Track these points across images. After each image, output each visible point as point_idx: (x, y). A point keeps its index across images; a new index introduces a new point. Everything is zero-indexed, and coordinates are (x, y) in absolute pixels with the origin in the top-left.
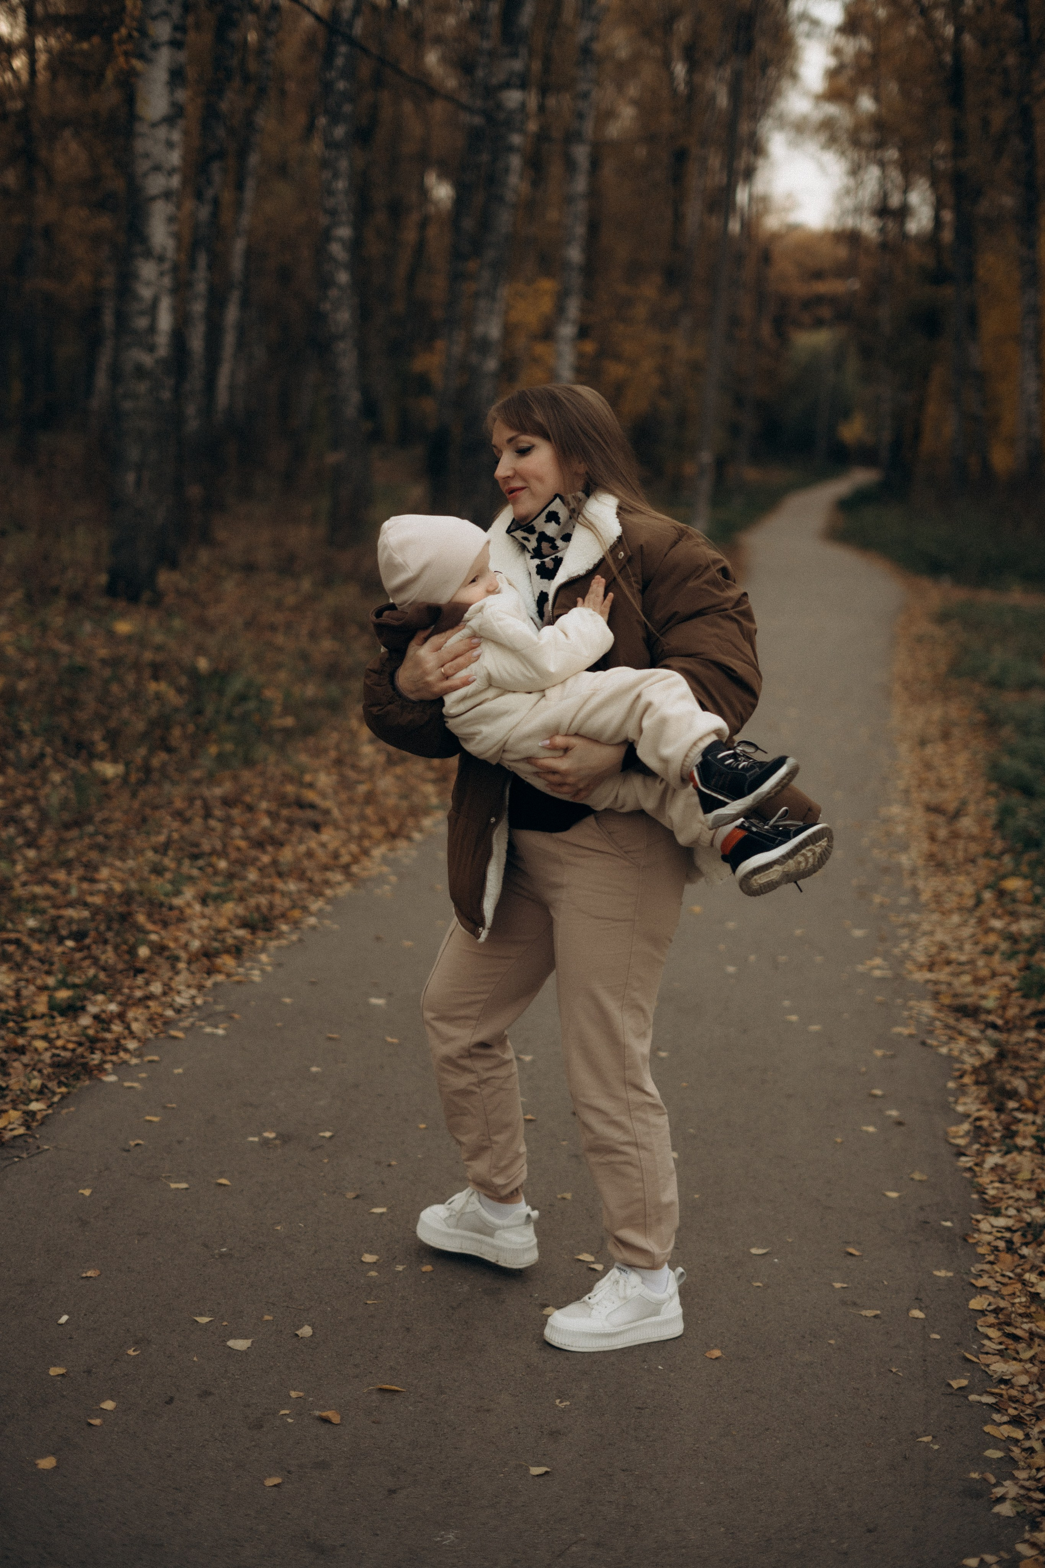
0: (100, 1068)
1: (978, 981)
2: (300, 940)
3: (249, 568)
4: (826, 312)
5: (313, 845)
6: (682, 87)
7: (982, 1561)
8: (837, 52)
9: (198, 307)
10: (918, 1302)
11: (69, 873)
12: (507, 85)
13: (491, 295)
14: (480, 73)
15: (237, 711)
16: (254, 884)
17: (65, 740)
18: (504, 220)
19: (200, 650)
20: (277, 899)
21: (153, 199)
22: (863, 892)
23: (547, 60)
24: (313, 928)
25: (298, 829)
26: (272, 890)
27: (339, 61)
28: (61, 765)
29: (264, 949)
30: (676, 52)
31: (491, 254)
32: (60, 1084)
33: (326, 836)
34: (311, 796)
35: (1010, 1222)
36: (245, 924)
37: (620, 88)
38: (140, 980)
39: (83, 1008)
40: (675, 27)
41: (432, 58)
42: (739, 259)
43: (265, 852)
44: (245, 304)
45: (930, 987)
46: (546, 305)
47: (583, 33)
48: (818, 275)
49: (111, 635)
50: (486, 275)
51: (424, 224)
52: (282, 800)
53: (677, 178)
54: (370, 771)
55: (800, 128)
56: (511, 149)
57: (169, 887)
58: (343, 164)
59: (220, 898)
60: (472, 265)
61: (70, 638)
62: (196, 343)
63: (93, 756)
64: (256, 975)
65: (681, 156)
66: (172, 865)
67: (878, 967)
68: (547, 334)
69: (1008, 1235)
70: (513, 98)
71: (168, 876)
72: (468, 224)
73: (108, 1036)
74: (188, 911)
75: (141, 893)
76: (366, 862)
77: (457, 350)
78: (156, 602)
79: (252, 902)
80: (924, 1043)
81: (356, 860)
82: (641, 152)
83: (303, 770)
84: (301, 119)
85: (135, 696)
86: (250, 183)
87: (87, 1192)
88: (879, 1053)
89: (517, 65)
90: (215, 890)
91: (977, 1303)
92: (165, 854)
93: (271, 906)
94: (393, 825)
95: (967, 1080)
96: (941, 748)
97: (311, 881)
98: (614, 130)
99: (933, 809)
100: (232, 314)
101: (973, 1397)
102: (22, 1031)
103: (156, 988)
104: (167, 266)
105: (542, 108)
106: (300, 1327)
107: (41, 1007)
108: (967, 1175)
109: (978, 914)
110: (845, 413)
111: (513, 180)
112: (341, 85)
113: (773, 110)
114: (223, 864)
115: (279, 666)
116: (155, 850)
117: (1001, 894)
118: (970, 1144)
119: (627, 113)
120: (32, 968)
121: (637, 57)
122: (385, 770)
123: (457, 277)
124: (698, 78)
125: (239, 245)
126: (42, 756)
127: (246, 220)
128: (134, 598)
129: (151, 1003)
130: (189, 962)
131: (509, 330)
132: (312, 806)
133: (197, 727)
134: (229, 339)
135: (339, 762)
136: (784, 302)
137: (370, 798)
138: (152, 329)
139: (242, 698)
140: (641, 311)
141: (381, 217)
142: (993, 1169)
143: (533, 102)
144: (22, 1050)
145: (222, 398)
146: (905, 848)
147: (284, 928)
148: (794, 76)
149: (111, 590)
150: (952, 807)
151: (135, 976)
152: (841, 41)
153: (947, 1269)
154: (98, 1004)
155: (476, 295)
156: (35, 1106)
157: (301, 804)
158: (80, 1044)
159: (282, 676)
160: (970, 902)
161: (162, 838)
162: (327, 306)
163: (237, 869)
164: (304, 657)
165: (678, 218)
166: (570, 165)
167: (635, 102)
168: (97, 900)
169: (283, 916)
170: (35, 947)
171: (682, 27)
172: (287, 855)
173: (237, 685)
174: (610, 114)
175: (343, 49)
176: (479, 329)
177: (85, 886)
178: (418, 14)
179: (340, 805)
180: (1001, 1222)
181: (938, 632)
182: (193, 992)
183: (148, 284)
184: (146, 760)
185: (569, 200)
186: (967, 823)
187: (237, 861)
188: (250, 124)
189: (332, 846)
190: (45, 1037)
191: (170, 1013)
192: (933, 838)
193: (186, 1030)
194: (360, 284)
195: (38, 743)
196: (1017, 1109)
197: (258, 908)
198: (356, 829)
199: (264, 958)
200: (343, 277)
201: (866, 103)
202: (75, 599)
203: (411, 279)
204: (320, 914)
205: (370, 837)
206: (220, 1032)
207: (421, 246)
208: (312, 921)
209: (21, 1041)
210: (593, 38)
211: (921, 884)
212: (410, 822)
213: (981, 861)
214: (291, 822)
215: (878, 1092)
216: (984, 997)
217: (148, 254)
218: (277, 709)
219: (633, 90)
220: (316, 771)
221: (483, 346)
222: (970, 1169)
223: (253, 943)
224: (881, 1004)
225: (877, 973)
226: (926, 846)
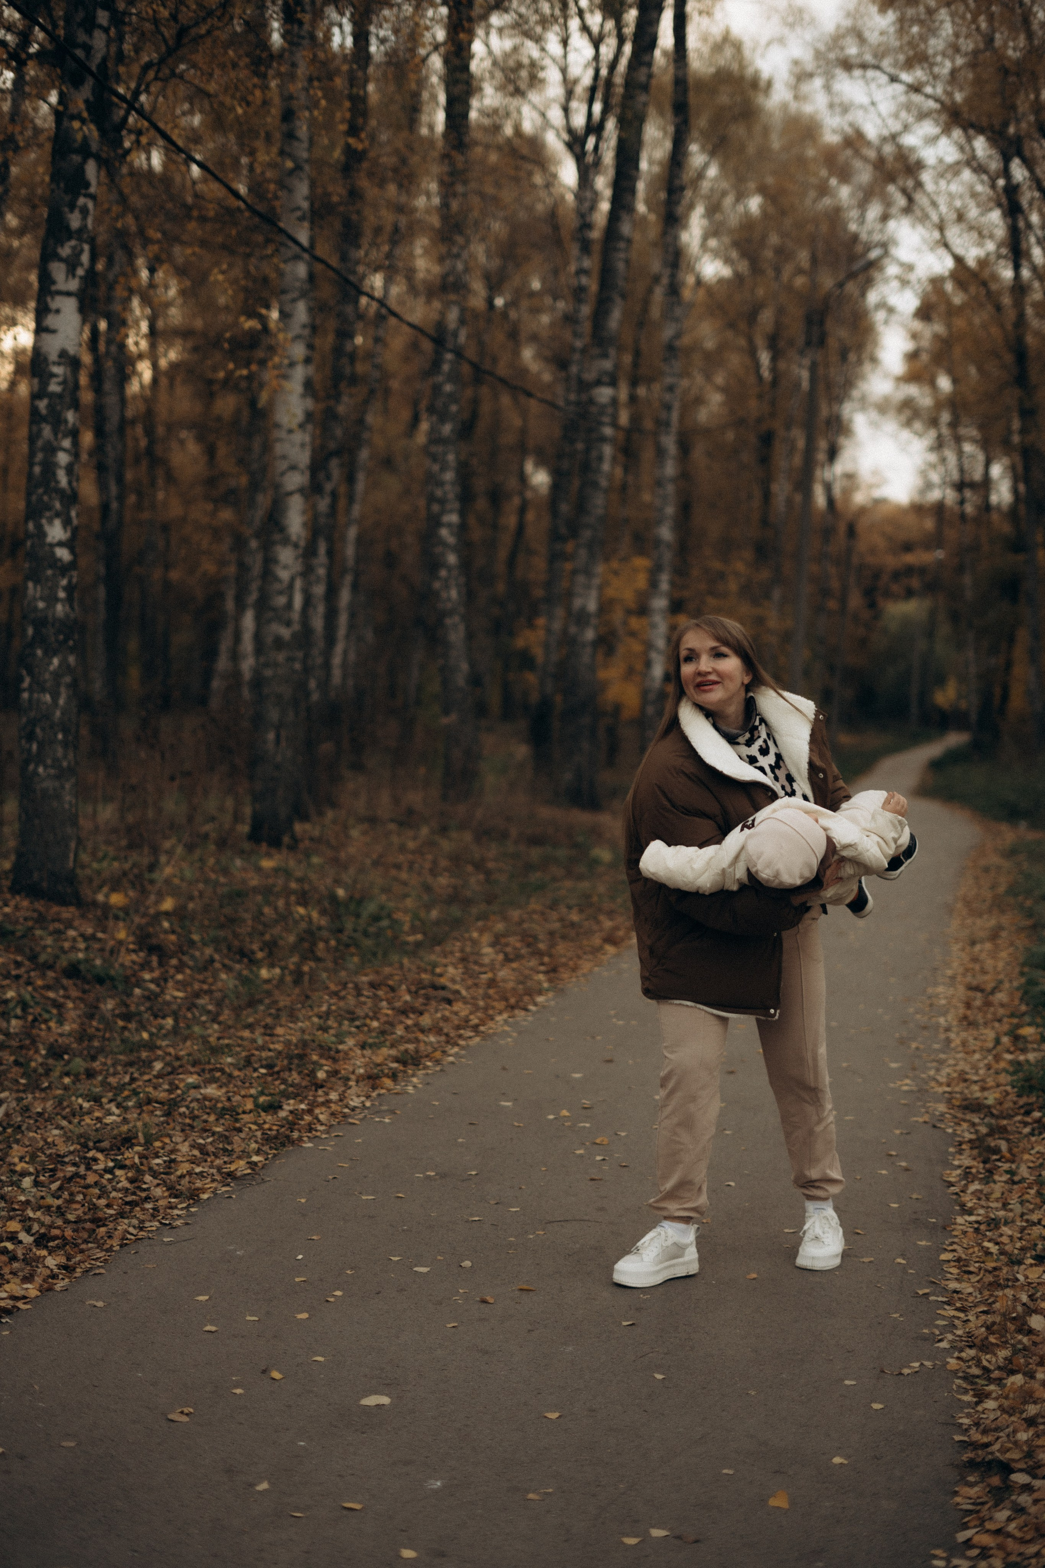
0: (300, 1139)
1: (983, 1089)
2: (441, 1070)
3: (372, 820)
4: (915, 583)
5: (447, 1013)
6: (766, 374)
7: (922, 1364)
8: (914, 336)
9: (319, 590)
10: (903, 1256)
11: (252, 1032)
12: (599, 383)
13: (588, 573)
14: (574, 369)
15: (372, 929)
16: (402, 1037)
17: (229, 948)
18: (598, 502)
19: (337, 882)
20: (422, 1047)
21: (291, 494)
22: (902, 1041)
23: (637, 353)
24: (452, 1063)
25: (433, 1003)
26: (417, 1040)
27: (446, 367)
28: (227, 968)
29: (413, 1076)
30: (760, 342)
31: (587, 534)
32: (271, 1148)
33: (457, 1006)
34: (443, 981)
35: (979, 1218)
36: (397, 1060)
37: (708, 377)
38: (320, 1092)
39: (280, 1107)
40: (759, 318)
41: (528, 354)
42: (828, 533)
43: (408, 1017)
44: (355, 587)
45: (947, 1095)
46: (641, 581)
47: (668, 332)
48: (908, 547)
49: (259, 870)
50: (583, 553)
51: (522, 510)
52: (420, 985)
53: (765, 460)
54: (492, 967)
55: (883, 407)
56: (603, 439)
57: (333, 1039)
58: (451, 457)
59: (374, 1046)
60: (569, 547)
61: (225, 871)
62: (318, 623)
63: (253, 962)
64: (410, 1089)
65: (767, 439)
66: (335, 1025)
67: (907, 1085)
68: (643, 610)
69: (976, 1226)
70: (604, 394)
71: (332, 1032)
72: (564, 508)
73: (302, 1123)
74: (352, 1054)
75: (313, 1041)
76: (491, 1024)
77: (557, 626)
78: (293, 847)
79: (402, 1048)
80: (934, 1126)
81: (483, 1022)
82: (730, 436)
83: (435, 965)
84: (406, 415)
85: (284, 917)
86: (361, 477)
87: (303, 1201)
88: (898, 1132)
89: (607, 365)
90: (370, 1041)
91: (944, 1257)
92: (328, 1019)
93: (417, 1051)
94: (512, 1001)
95: (964, 1147)
96: (988, 946)
97: (447, 1035)
98: (703, 415)
99: (970, 988)
100: (345, 596)
101: (932, 1298)
102: (237, 1120)
103: (334, 1096)
104: (301, 551)
105: (633, 399)
106: (463, 1261)
107: (249, 1105)
108: (954, 1197)
109: (994, 1052)
110: (940, 680)
111: (606, 467)
112: (448, 388)
113: (855, 393)
114: (375, 1024)
115: (406, 896)
116: (320, 1017)
117: (1016, 1038)
118: (960, 1181)
119: (716, 399)
120: (235, 1086)
121: (722, 347)
122: (503, 965)
123: (555, 557)
124: (782, 365)
125: (352, 533)
126: (212, 961)
127: (356, 510)
128: (275, 843)
129: (332, 1105)
130: (357, 1082)
131: (605, 607)
132: (443, 988)
133: (338, 941)
134: (343, 620)
135: (464, 960)
136: (877, 575)
137: (492, 983)
138: (289, 605)
139: (376, 918)
140: (733, 586)
141: (481, 504)
142: (972, 1193)
143: (623, 394)
144: (240, 1130)
145: (337, 674)
146: (945, 1014)
147: (429, 1064)
148: (874, 360)
149: (255, 836)
150: (989, 987)
151: (316, 1090)
152: (917, 325)
153: (927, 1241)
154: (289, 1106)
155: (574, 572)
156: (255, 1158)
157: (435, 987)
158: (282, 1126)
159: (409, 903)
160: (990, 1045)
161: (324, 1008)
162: (437, 585)
163: (387, 1027)
164: (428, 888)
165: (767, 496)
166: (660, 453)
167: (724, 390)
168: (279, 1047)
169: (427, 1056)
170: (236, 1073)
171: (766, 317)
172: (426, 1020)
173: (371, 908)
174: (699, 401)
175: (449, 356)
176: (577, 603)
177: (267, 1038)
178: (513, 314)
179: (468, 988)
180: (973, 1218)
181: (1006, 864)
182: (363, 1099)
183: (285, 567)
184: (298, 966)
185: (659, 483)
186: (1001, 997)
187: (386, 1023)
188: (361, 422)
189: (463, 1014)
190: (255, 1123)
191: (346, 1110)
192: (968, 1005)
193: (361, 1120)
194: (465, 565)
195: (208, 951)
196: (999, 1160)
197: (406, 1051)
198: (481, 1003)
199: (415, 1080)
200: (452, 559)
201: (944, 383)
202: (222, 844)
203: (511, 562)
204: (456, 1055)
205: (493, 1008)
206: (387, 1120)
207: (521, 528)
208: (451, 1059)
209: (238, 1125)
210: (678, 335)
211: (952, 1035)
212: (526, 998)
213: (1005, 1020)
214: (428, 998)
215: (894, 1153)
216: (986, 1098)
217: (286, 541)
218: (406, 927)
219: (720, 379)
220: (446, 966)
221: (582, 618)
222: (956, 1194)
223: (405, 1072)
224: (905, 1105)
225: (905, 1088)
226: (962, 1011)
